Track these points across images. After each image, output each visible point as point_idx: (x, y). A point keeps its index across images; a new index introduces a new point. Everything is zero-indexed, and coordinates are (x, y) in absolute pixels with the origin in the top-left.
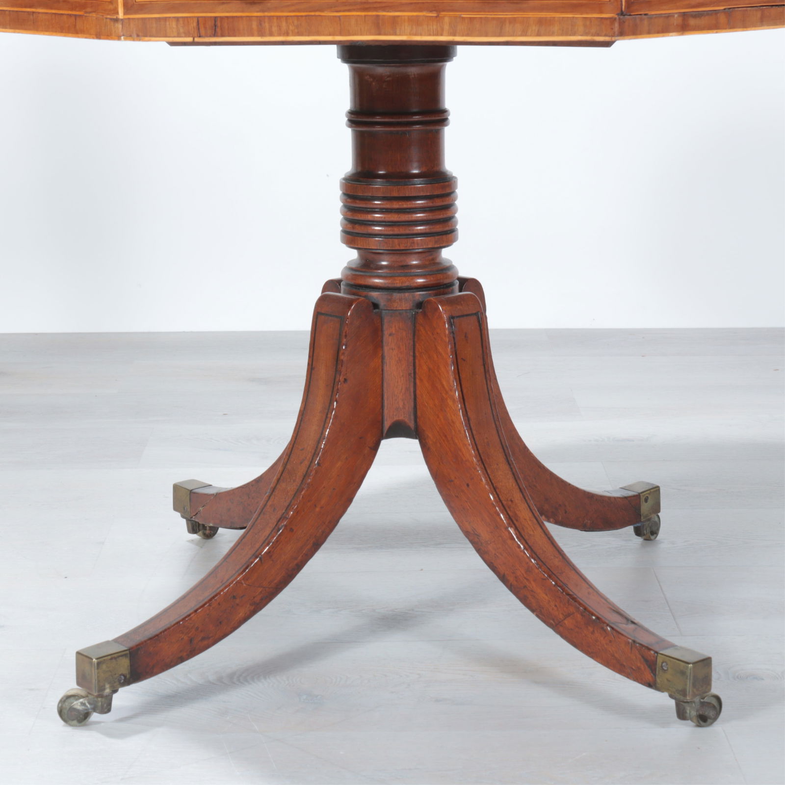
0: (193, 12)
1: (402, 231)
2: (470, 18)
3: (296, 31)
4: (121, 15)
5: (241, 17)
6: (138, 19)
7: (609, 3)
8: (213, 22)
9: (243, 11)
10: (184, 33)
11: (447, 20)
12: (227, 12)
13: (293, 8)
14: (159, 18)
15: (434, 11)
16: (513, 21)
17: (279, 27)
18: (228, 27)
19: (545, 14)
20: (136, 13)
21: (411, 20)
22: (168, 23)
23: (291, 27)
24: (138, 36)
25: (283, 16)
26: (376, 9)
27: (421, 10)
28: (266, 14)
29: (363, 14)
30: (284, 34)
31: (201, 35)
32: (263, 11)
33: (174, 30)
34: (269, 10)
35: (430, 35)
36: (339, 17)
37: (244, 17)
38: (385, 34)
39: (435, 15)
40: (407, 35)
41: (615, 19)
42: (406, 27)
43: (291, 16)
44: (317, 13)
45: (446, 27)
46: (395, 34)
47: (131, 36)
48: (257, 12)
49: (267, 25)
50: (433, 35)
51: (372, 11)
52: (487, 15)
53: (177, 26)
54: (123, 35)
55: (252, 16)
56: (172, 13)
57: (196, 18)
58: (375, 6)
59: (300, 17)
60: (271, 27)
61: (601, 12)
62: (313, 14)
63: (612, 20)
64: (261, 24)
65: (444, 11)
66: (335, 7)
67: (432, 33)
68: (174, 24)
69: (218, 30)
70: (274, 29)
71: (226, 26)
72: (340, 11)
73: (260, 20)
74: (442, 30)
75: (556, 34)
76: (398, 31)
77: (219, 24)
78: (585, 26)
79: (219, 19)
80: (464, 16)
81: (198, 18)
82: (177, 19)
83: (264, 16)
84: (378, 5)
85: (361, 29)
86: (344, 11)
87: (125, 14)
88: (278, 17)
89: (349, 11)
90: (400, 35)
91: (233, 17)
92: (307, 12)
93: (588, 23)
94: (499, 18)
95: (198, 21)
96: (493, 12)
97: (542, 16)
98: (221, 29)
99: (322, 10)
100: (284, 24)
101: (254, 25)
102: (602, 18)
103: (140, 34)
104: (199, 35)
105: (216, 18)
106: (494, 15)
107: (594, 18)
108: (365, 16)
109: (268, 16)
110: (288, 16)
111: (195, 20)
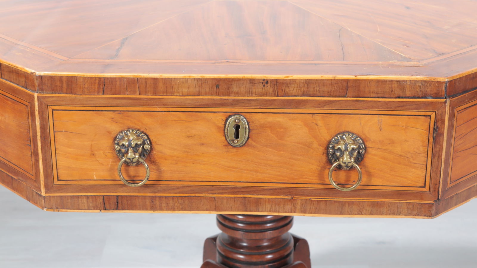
0: (100, 192)
1: (257, 228)
2: (318, 201)
3: (181, 207)
4: (43, 193)
5: (137, 196)
6: (57, 196)
7: (428, 193)
8: (116, 199)
9: (138, 192)
10: (93, 207)
11: (299, 202)
12: (126, 193)
13: (178, 191)
14: (73, 196)
15: (289, 195)
16: (351, 203)
17: (167, 204)
18: (127, 203)
19: (377, 199)
20: (54, 192)
21: (270, 201)
22: (80, 200)
23: (176, 204)
24: (57, 208)
25: (170, 197)
26: (243, 193)
27: (278, 194)
28: (157, 194)
29: (233, 196)
30: (171, 209)
31: (106, 208)
32: (155, 193)
33: (85, 205)
34: (159, 191)
35: (286, 212)
36: (214, 197)
37: (140, 196)
38: (250, 211)
39: (290, 198)
40: (267, 212)
41: (433, 204)
42: (267, 206)
43: (176, 197)
44: (197, 195)
45: (299, 207)
46: (259, 211)
47: (51, 208)
48: (150, 193)
49: (157, 202)
50: (288, 212)
51: (240, 195)
52: (331, 199)
53: (87, 201)
54: (46, 208)
55: (146, 196)
56: (83, 192)
57: (102, 196)
58: (242, 190)
59: (183, 197)
60: (161, 204)
61: (422, 199)
62: (193, 195)
63: (430, 205)
64: (153, 202)
65: (297, 195)
66: (211, 190)
67: (287, 211)
68: (85, 200)
69: (120, 205)
70: (164, 205)
71: (125, 202)
72: (215, 194)
73: (152, 198)
74: (295, 208)
75: (385, 213)
76: (260, 209)
77: (120, 201)
78: (408, 208)
79: (120, 198)
80: (312, 199)
81: (103, 196)
82: (88, 197)
83: (156, 196)
84: (245, 190)
85: (231, 207)
86: (218, 194)
87: (46, 193)
88: (166, 197)
89: (222, 193)
90: (262, 211)
91: (131, 196)
92: (189, 193)
93: (411, 206)
94: (340, 201)
95: (104, 199)
96: (336, 197)
97: (374, 201)
98: (122, 204)
99: (201, 193)
100: (171, 202)
101: (148, 202)
102: (422, 203)
103: (59, 207)
104: (104, 209)
105: (117, 196)
106: (336, 199)
107: (416, 203)
108: (235, 197)
109: (158, 196)
110: (174, 196)
111: (102, 198)
